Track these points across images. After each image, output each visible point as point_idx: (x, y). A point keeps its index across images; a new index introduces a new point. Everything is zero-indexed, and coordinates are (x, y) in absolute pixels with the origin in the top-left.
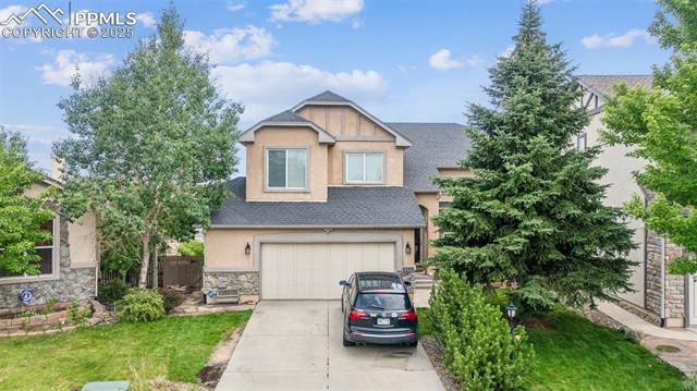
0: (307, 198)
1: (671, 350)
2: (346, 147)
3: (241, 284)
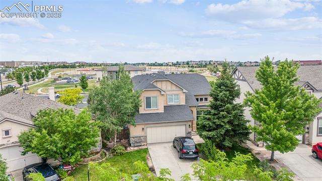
0: (158, 112)
1: (258, 154)
2: (168, 93)
3: (142, 140)
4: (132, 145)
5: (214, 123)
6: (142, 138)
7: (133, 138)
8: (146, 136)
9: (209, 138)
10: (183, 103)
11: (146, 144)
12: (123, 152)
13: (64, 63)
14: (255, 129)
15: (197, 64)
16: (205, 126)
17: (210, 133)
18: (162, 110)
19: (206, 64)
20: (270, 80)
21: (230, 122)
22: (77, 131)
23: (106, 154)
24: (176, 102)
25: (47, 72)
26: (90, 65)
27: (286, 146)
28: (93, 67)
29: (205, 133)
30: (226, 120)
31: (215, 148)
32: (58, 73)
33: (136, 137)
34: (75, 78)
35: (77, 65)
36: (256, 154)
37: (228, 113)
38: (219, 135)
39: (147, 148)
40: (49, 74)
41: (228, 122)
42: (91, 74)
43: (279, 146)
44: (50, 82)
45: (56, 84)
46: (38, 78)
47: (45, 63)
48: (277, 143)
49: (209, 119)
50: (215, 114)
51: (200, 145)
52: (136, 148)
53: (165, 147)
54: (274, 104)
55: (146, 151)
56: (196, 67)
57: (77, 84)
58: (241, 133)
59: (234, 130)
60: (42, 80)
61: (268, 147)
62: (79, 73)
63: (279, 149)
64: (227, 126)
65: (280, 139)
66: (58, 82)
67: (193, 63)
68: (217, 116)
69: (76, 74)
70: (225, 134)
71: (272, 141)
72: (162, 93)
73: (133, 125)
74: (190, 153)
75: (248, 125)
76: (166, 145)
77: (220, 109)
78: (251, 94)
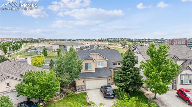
1: (148, 95)
2: (97, 61)
3: (83, 87)
4: (77, 90)
5: (123, 78)
6: (83, 86)
7: (78, 86)
8: (85, 86)
9: (121, 86)
10: (106, 66)
11: (85, 89)
12: (73, 94)
13: (31, 39)
14: (146, 81)
15: (113, 40)
16: (119, 80)
17: (121, 84)
18: (94, 71)
19: (119, 40)
20: (154, 55)
21: (132, 78)
22: (48, 83)
23: (63, 96)
24: (102, 66)
25: (21, 45)
26: (48, 40)
27: (162, 91)
28: (50, 42)
29: (118, 84)
30: (130, 77)
31: (124, 92)
32: (28, 46)
33: (79, 86)
34: (39, 49)
35: (39, 40)
36: (146, 95)
37: (131, 72)
38: (126, 85)
39: (86, 92)
40: (23, 46)
41: (131, 78)
42: (49, 46)
43: (159, 91)
44: (23, 52)
45: (27, 53)
46: (16, 49)
47: (19, 39)
48: (157, 89)
49: (121, 76)
50: (124, 73)
51: (115, 90)
52: (80, 92)
53: (96, 92)
54: (156, 68)
55: (85, 94)
56: (113, 42)
57: (41, 53)
58: (138, 84)
59: (134, 82)
60: (18, 50)
61: (153, 91)
62: (41, 46)
63: (158, 93)
64: (131, 80)
65: (159, 87)
66: (28, 51)
67: (111, 39)
68: (125, 74)
69: (39, 46)
70: (129, 84)
71: (155, 88)
72: (94, 61)
73: (78, 79)
74: (110, 95)
75: (142, 79)
76: (97, 90)
77: (127, 70)
78: (144, 63)
